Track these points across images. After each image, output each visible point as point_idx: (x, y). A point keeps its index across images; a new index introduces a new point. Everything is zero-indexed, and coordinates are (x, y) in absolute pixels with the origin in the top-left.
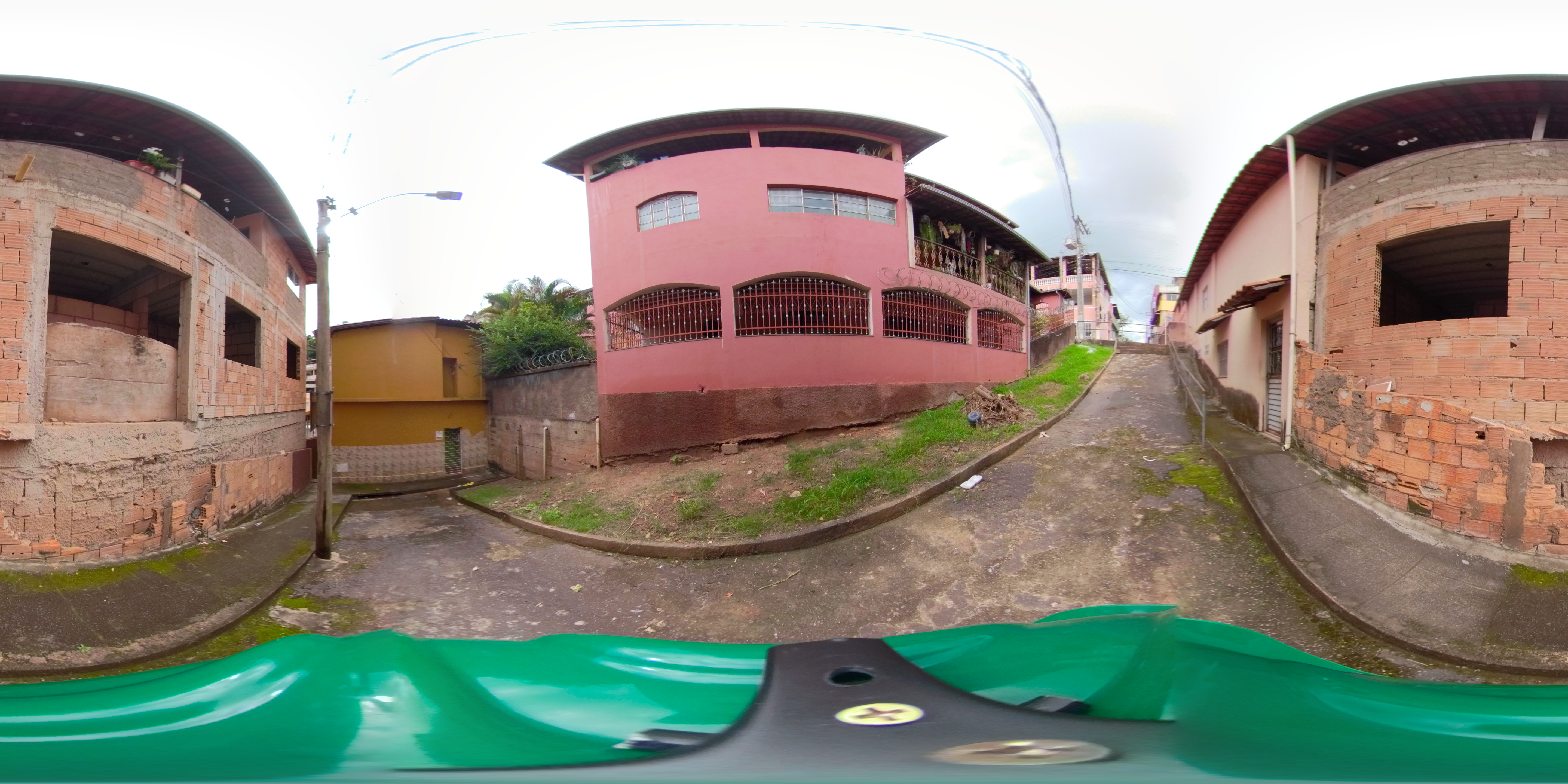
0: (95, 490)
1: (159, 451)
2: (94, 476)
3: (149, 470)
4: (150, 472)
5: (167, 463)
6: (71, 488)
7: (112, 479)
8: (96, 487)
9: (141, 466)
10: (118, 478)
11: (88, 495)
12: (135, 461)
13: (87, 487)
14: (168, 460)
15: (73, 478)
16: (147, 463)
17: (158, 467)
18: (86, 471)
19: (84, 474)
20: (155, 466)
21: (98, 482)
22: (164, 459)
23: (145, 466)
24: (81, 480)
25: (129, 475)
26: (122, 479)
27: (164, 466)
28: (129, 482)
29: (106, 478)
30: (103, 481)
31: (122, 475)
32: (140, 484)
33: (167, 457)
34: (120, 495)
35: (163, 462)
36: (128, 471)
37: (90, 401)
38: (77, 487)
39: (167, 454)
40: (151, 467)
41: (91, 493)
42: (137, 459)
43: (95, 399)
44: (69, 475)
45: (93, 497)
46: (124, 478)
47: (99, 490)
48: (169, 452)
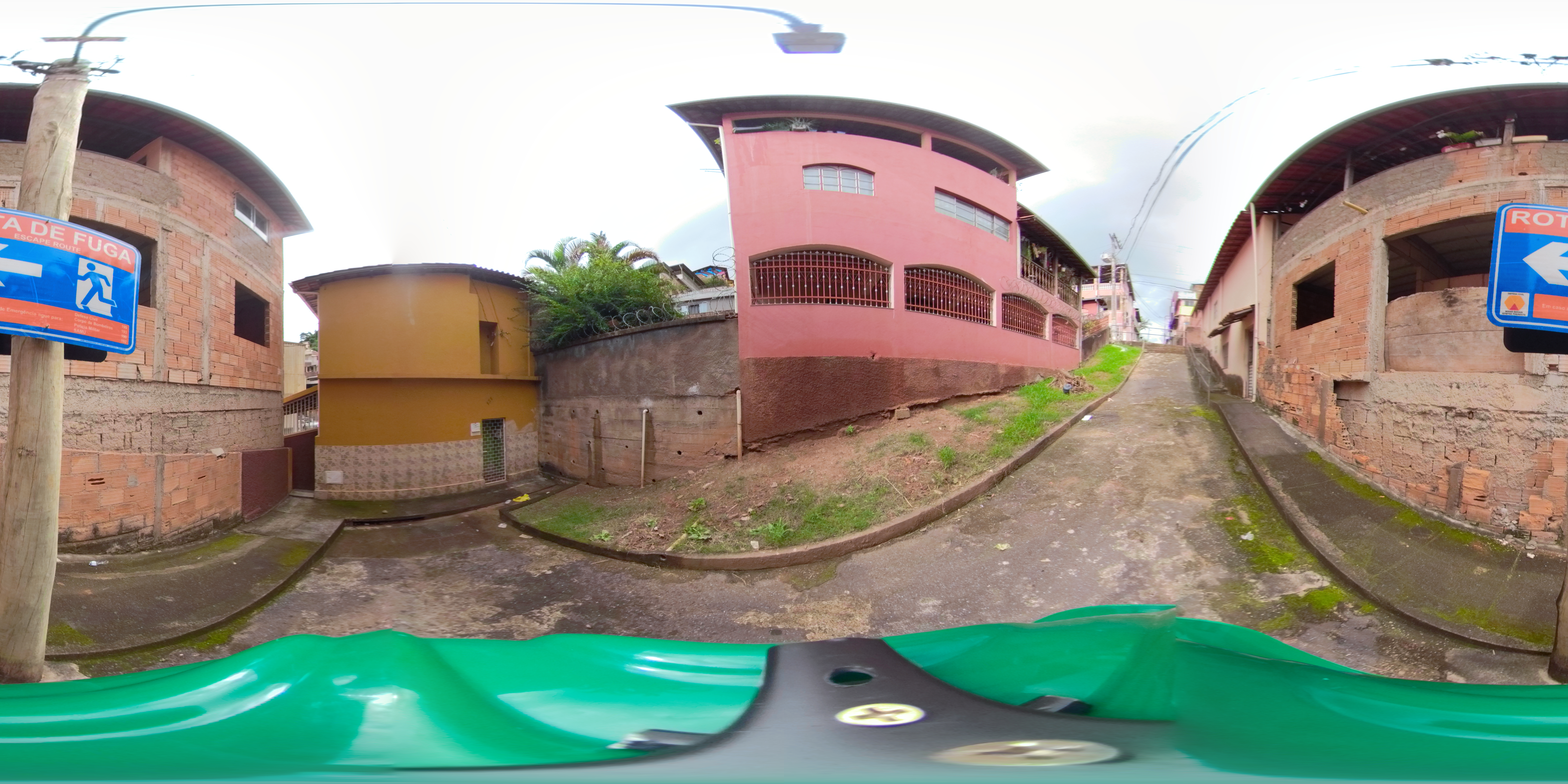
0: (1408, 429)
1: (1474, 404)
2: (1409, 416)
3: (1462, 424)
4: (1465, 427)
5: (1488, 422)
6: (1392, 422)
7: (1423, 423)
8: (1410, 427)
9: (1453, 417)
10: (1429, 424)
11: (1404, 433)
12: (1446, 410)
13: (1404, 424)
14: (1489, 419)
15: (1393, 414)
16: (1461, 415)
17: (1474, 423)
18: (1403, 411)
19: (1402, 413)
20: (1471, 421)
21: (1411, 422)
22: (1482, 416)
23: (1458, 418)
24: (1399, 417)
25: (1440, 424)
26: (1432, 425)
27: (1484, 425)
28: (1440, 430)
29: (1419, 420)
30: (1415, 422)
31: (1434, 421)
32: (1453, 437)
33: (1488, 414)
34: (1430, 441)
35: (1482, 420)
36: (1438, 418)
37: (1415, 355)
38: (1396, 423)
39: (1487, 410)
40: (1465, 421)
41: (1407, 430)
42: (1450, 409)
43: (1419, 352)
44: (1391, 411)
45: (1407, 435)
46: (1435, 426)
47: (1412, 430)
48: (1490, 408)
